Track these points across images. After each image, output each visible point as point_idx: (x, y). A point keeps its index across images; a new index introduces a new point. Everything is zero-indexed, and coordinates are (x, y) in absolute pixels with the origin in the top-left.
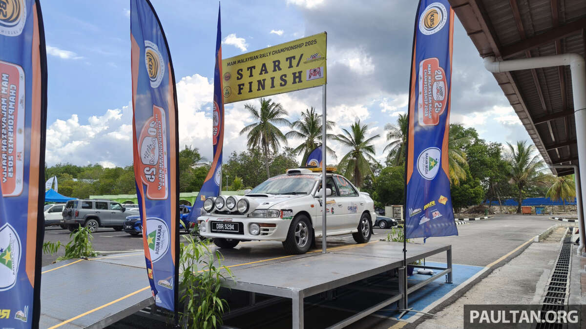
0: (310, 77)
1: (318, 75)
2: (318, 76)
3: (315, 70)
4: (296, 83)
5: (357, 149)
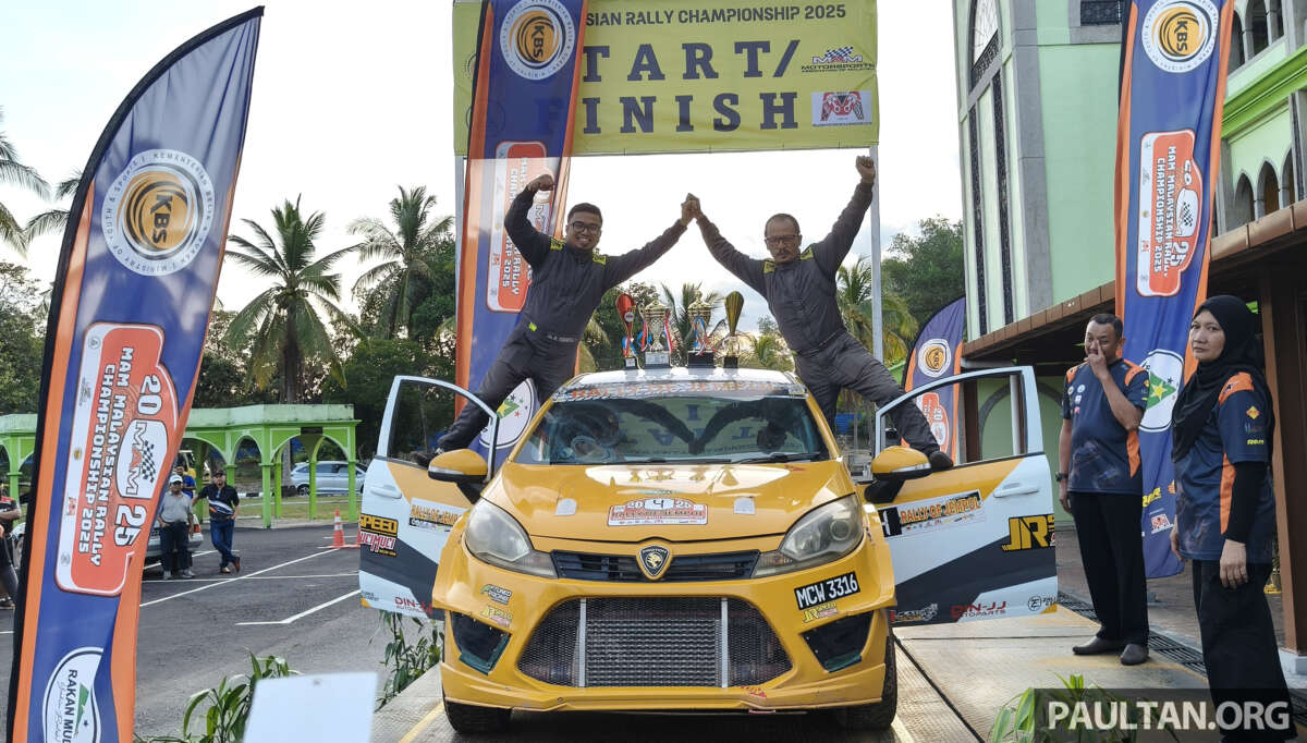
0: (825, 116)
1: (852, 114)
2: (852, 117)
3: (842, 98)
4: (775, 126)
5: (293, 282)
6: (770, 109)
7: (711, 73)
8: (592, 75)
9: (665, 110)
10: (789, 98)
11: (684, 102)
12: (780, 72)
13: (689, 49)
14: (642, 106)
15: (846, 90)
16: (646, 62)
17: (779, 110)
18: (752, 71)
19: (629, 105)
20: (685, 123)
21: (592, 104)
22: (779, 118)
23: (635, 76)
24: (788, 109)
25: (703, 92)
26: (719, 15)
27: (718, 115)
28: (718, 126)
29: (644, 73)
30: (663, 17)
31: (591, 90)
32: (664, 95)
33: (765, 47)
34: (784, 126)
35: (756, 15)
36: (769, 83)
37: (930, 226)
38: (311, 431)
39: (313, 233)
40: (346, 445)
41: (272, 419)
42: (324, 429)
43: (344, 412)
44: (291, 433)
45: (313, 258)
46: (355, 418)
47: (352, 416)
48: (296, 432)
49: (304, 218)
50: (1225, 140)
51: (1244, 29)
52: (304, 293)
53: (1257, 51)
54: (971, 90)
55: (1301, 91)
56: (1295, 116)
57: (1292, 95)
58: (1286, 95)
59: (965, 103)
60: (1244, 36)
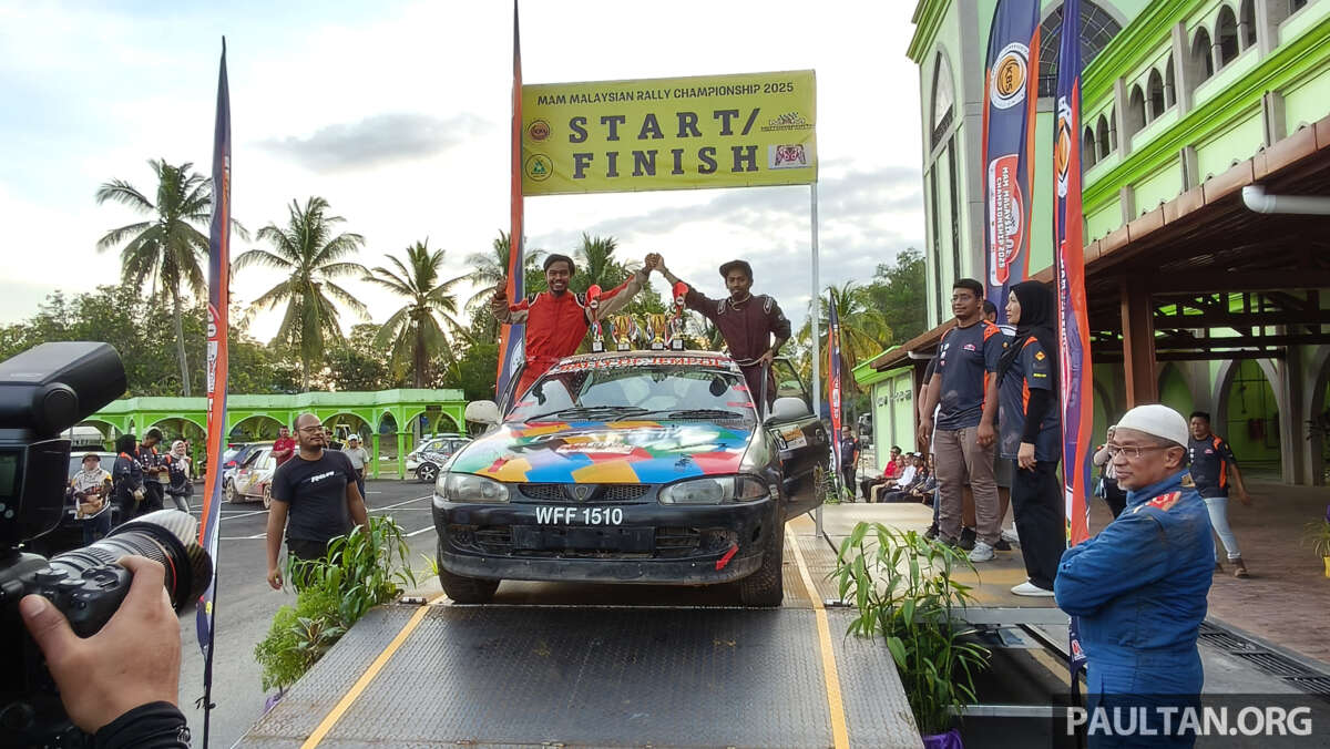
0: (778, 162)
1: (797, 160)
2: (797, 162)
3: (790, 149)
4: (742, 170)
5: (421, 301)
6: (738, 158)
7: (697, 134)
8: (613, 136)
10: (752, 149)
11: (677, 153)
12: (745, 132)
13: (682, 116)
14: (648, 157)
15: (793, 142)
16: (650, 126)
17: (744, 158)
18: (727, 131)
19: (639, 156)
20: (678, 169)
22: (745, 164)
23: (643, 136)
24: (751, 157)
25: (691, 146)
26: (702, 92)
27: (701, 163)
28: (702, 170)
29: (650, 134)
30: (663, 94)
31: (613, 146)
32: (664, 149)
33: (736, 113)
34: (748, 170)
35: (728, 90)
36: (737, 140)
38: (434, 408)
39: (437, 264)
41: (405, 400)
42: (443, 407)
43: (457, 395)
44: (419, 410)
46: (465, 400)
47: (462, 398)
48: (423, 409)
49: (431, 253)
50: (1131, 186)
51: (1145, 99)
52: (430, 309)
53: (1155, 117)
54: (932, 152)
55: (1189, 146)
56: (1185, 166)
57: (1183, 150)
58: (1179, 149)
59: (927, 162)
60: (1146, 104)
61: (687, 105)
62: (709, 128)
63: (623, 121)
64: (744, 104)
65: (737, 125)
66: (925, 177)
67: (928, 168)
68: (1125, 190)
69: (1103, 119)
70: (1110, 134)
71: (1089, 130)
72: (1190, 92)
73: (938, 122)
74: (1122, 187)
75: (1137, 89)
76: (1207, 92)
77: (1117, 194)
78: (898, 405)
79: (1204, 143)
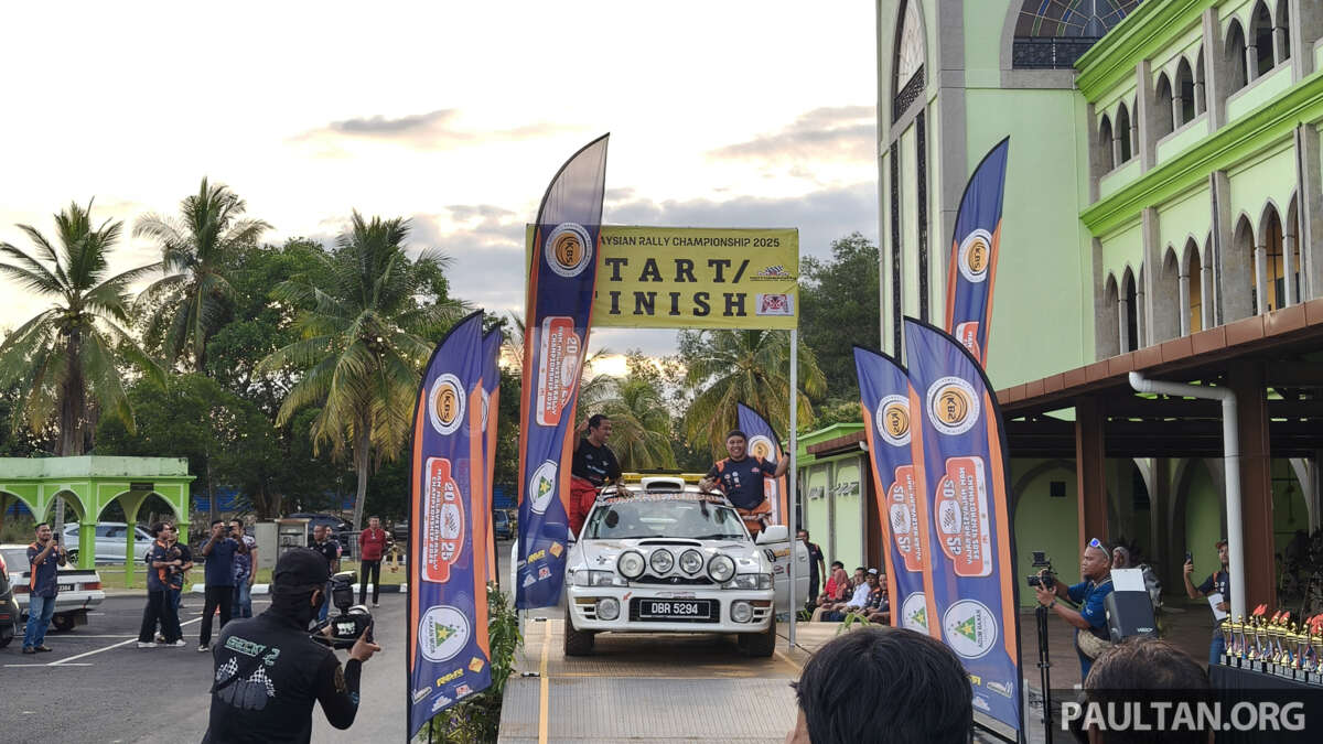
0: (764, 309)
1: (781, 308)
2: (781, 311)
3: (775, 299)
4: (732, 314)
5: (76, 303)
6: (729, 304)
7: (692, 279)
8: (616, 277)
9: (661, 302)
10: (742, 296)
11: (675, 296)
12: (736, 280)
13: (679, 262)
14: (648, 298)
15: (778, 294)
16: (650, 269)
17: (734, 304)
18: (719, 279)
19: (639, 296)
20: (675, 310)
21: (615, 295)
22: (735, 309)
23: (643, 278)
24: (741, 304)
25: (687, 290)
26: (699, 242)
27: (697, 306)
28: (696, 312)
29: (650, 277)
30: (663, 241)
31: (615, 286)
32: (663, 290)
33: (728, 263)
34: (738, 315)
35: (723, 242)
36: (729, 287)
37: (845, 247)
38: (141, 486)
39: (106, 245)
40: (178, 505)
41: (99, 473)
42: (155, 485)
43: (177, 467)
44: (120, 488)
45: (105, 276)
46: (189, 474)
47: (186, 472)
48: (125, 488)
49: (96, 226)
50: (1155, 208)
51: (1173, 95)
52: (90, 317)
53: (1185, 121)
54: (893, 123)
55: (1220, 171)
56: (1215, 197)
57: (1213, 175)
58: (1207, 172)
59: (886, 135)
60: (1174, 101)
61: (686, 253)
62: (704, 275)
63: (626, 263)
64: (735, 255)
65: (729, 273)
66: (882, 158)
67: (886, 146)
68: (1147, 212)
69: (1123, 108)
70: (1131, 131)
71: (1106, 120)
72: (1222, 101)
73: (902, 85)
74: (1143, 207)
75: (1164, 78)
76: (1242, 106)
77: (1139, 216)
78: (840, 502)
79: (1239, 170)
